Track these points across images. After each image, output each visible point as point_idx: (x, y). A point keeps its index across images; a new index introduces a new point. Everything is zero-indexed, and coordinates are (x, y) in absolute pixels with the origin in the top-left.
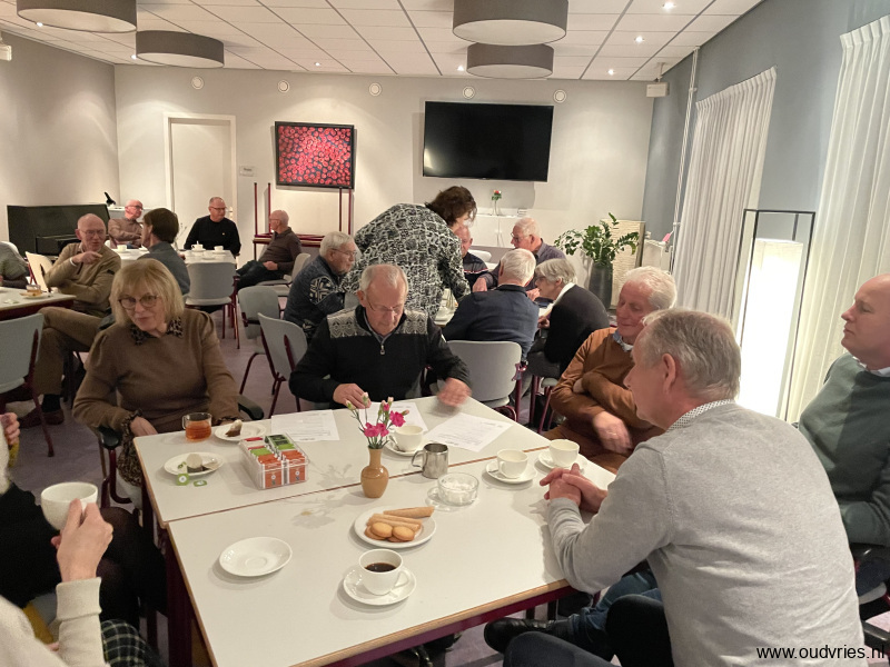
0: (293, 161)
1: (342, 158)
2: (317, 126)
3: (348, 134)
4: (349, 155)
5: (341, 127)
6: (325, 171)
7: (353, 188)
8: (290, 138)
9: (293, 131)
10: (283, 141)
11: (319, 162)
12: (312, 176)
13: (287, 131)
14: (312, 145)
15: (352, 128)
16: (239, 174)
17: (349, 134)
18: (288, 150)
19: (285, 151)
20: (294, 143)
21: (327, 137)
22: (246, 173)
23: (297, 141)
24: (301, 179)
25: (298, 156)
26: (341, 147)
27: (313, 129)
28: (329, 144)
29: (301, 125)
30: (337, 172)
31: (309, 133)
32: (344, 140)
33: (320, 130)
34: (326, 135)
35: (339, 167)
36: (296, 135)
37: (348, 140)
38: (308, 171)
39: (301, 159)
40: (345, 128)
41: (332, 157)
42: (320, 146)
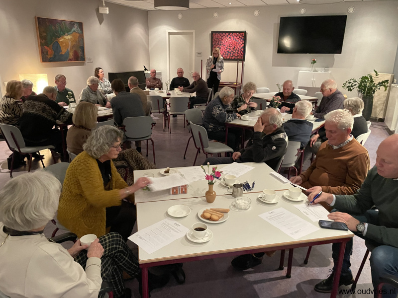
1: (240, 46)
2: (229, 32)
4: (243, 45)
5: (240, 32)
6: (232, 53)
7: (244, 60)
8: (217, 39)
9: (219, 35)
10: (214, 40)
11: (229, 49)
12: (226, 55)
13: (216, 35)
14: (227, 41)
15: (245, 32)
16: (196, 56)
17: (243, 35)
18: (216, 44)
19: (215, 44)
20: (219, 41)
21: (233, 37)
22: (199, 55)
23: (220, 39)
25: (220, 46)
26: (240, 41)
27: (227, 34)
28: (234, 40)
30: (238, 53)
31: (226, 36)
32: (241, 38)
33: (231, 34)
34: (233, 36)
35: (238, 51)
36: (220, 37)
37: (243, 38)
38: (225, 53)
39: (222, 48)
40: (242, 32)
41: (236, 46)
42: (230, 42)
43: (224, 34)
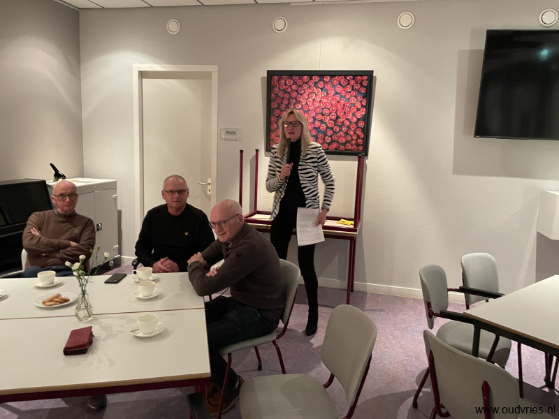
1: (354, 115)
2: (322, 74)
3: (363, 82)
4: (363, 111)
5: (355, 74)
6: (330, 132)
7: (366, 154)
8: (285, 92)
9: (290, 82)
10: (277, 95)
11: (322, 121)
13: (283, 82)
14: (314, 99)
15: (369, 75)
16: (220, 139)
17: (365, 83)
18: (283, 106)
19: (278, 108)
20: (291, 97)
21: (334, 88)
22: (229, 137)
23: (295, 94)
26: (353, 100)
27: (316, 78)
28: (338, 98)
29: (301, 74)
30: (346, 133)
31: (311, 83)
32: (358, 91)
33: (327, 79)
34: (334, 86)
35: (349, 128)
36: (294, 87)
37: (363, 91)
40: (361, 76)
41: (341, 115)
42: (325, 100)
43: (305, 78)
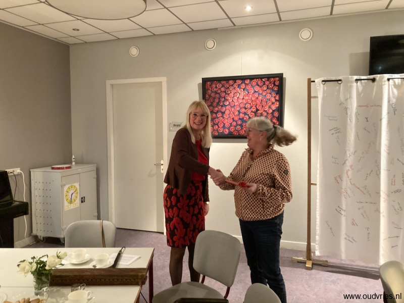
0: (219, 115)
1: (270, 107)
2: (243, 78)
3: (276, 82)
4: (277, 105)
5: (269, 77)
8: (216, 93)
9: (219, 85)
10: (210, 96)
11: (245, 114)
12: (239, 127)
13: (214, 86)
14: (238, 97)
15: (280, 77)
18: (215, 104)
19: (212, 105)
20: (220, 97)
22: (175, 129)
23: (223, 94)
24: (227, 132)
25: (223, 109)
26: (269, 96)
27: (239, 82)
28: (256, 95)
29: (227, 79)
31: (235, 85)
32: (272, 89)
33: (247, 81)
34: (253, 87)
36: (223, 89)
37: (276, 89)
38: (234, 123)
39: (227, 112)
40: (274, 78)
41: (260, 108)
42: (247, 98)
43: (231, 82)
